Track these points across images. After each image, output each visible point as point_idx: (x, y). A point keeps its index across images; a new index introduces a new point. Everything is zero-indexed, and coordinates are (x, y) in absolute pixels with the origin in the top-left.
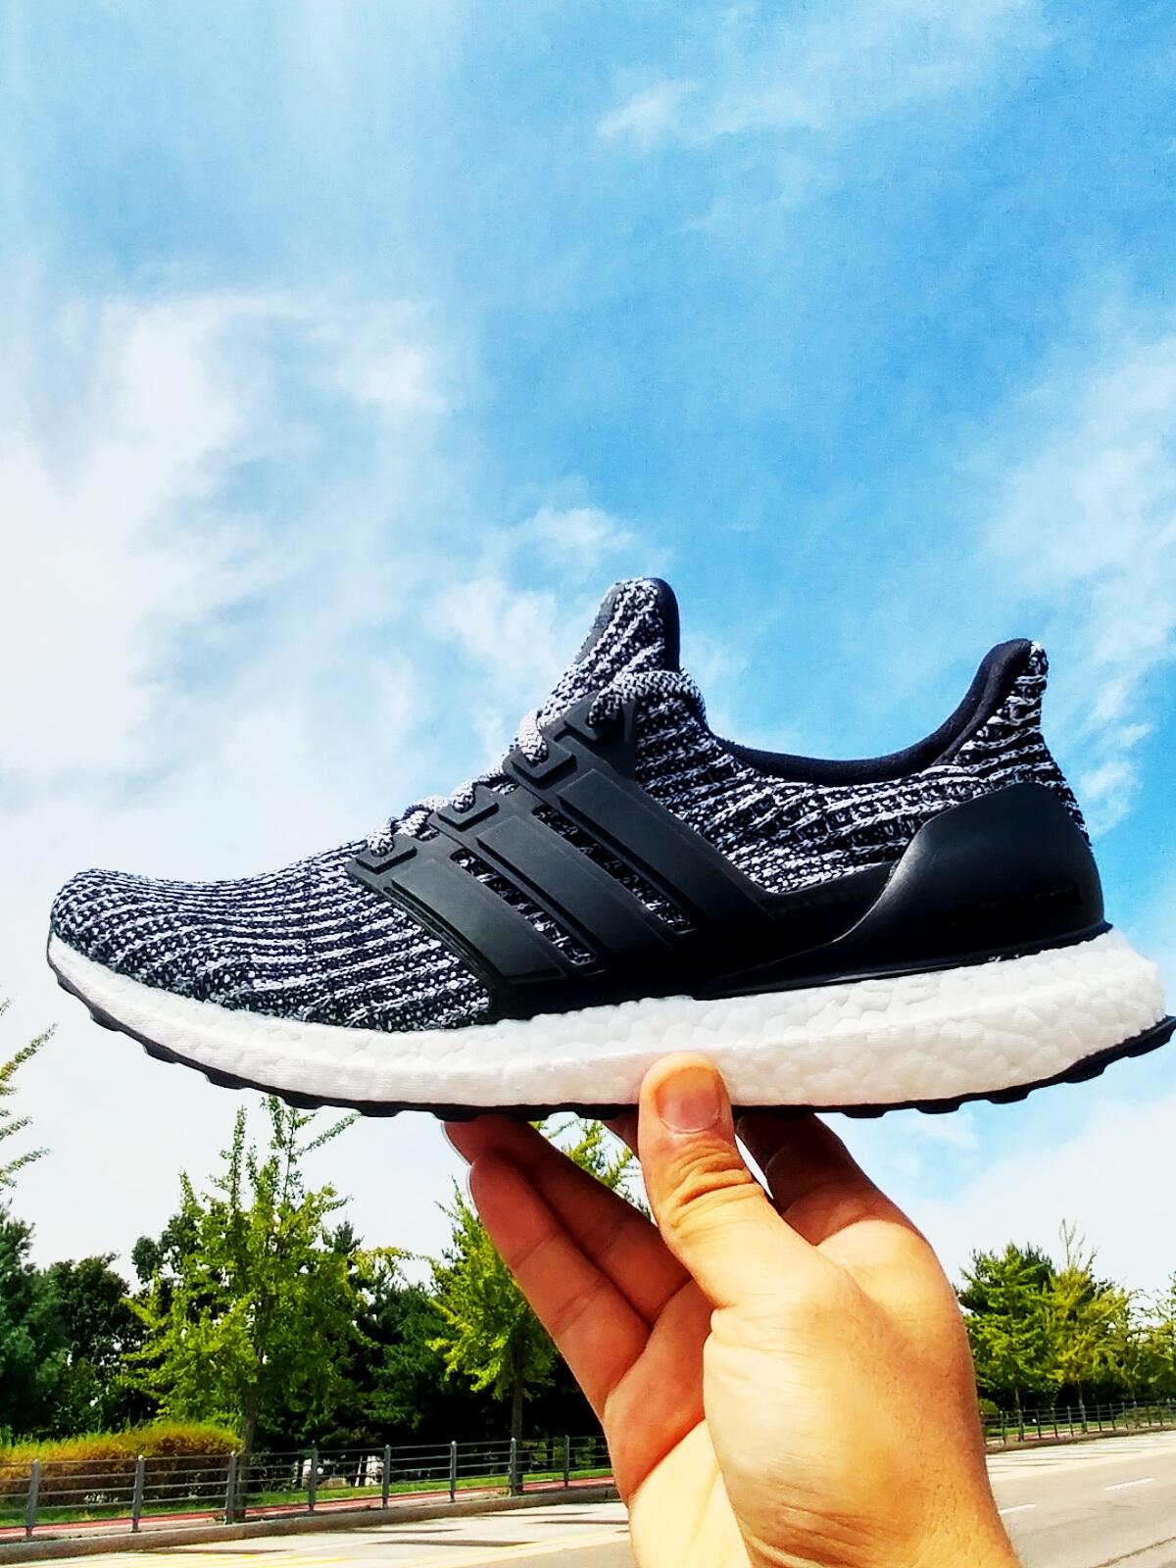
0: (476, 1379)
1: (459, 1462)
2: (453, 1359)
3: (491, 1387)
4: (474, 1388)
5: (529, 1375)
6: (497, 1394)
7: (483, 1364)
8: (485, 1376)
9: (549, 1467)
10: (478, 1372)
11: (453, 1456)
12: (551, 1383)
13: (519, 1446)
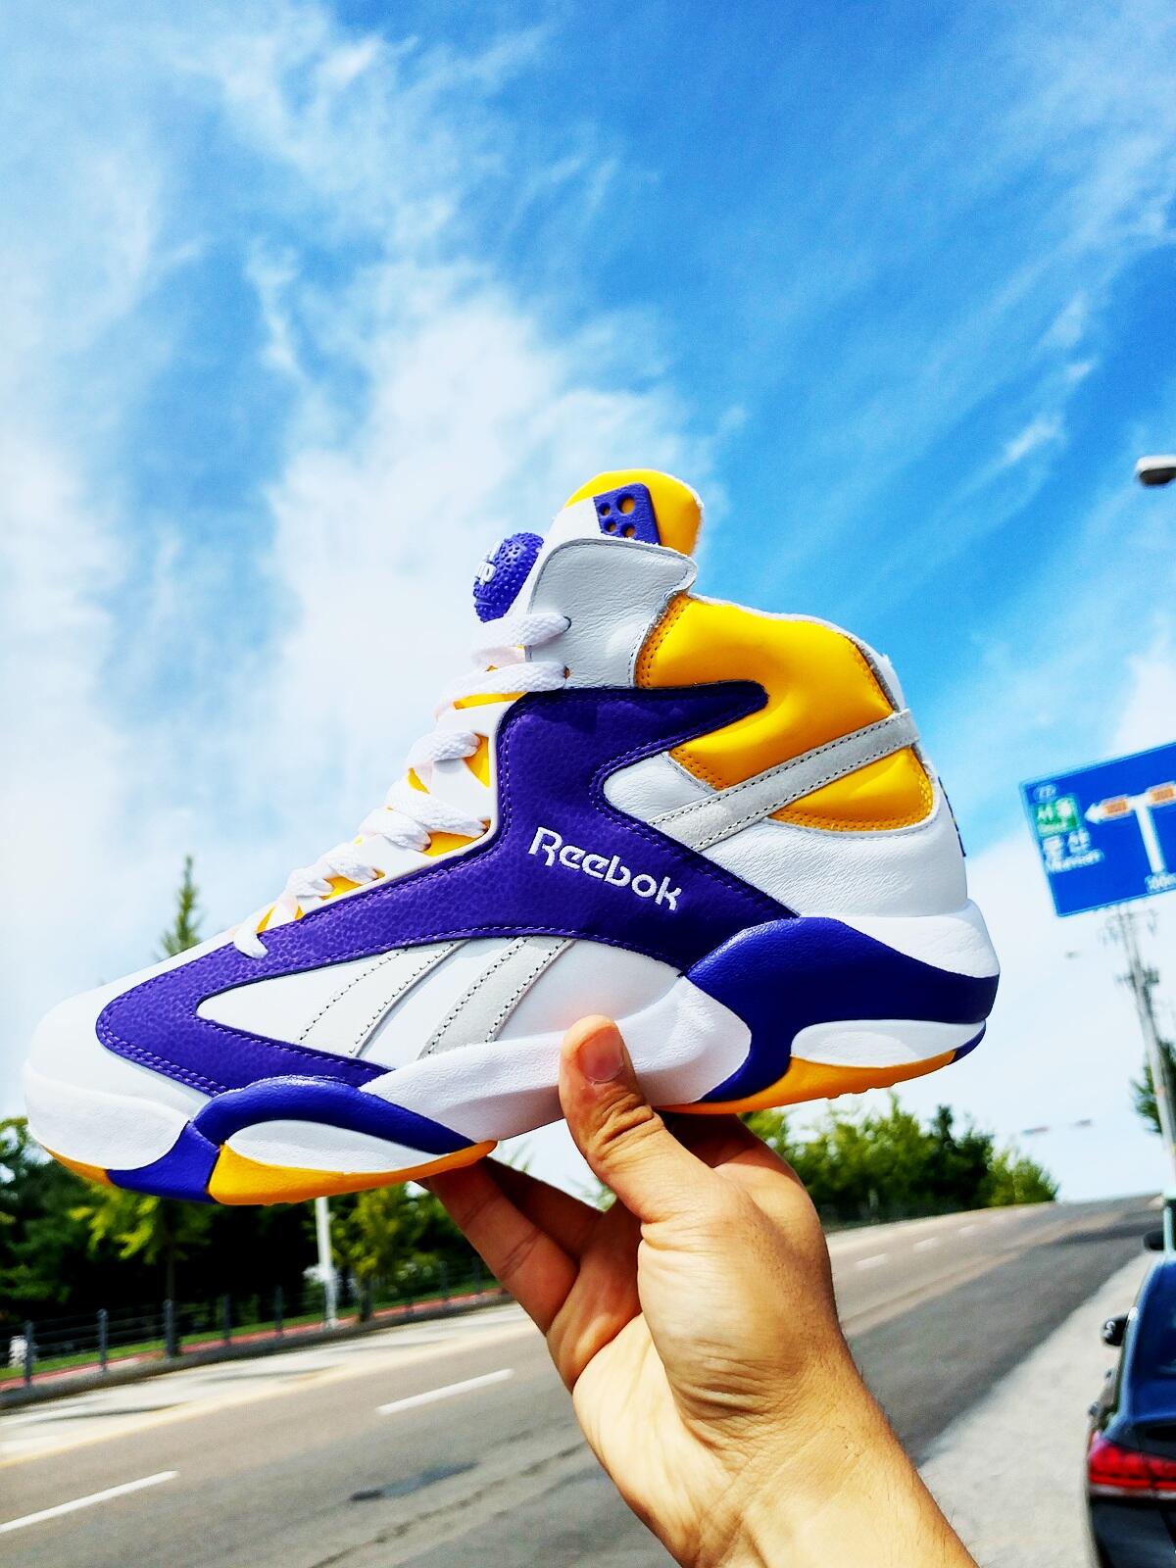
0: (123, 1245)
1: (110, 1331)
2: (100, 1224)
3: (141, 1252)
4: (125, 1254)
5: (181, 1236)
6: (149, 1258)
7: (133, 1228)
8: (135, 1240)
9: (210, 1327)
10: (126, 1237)
11: (103, 1326)
12: (207, 1242)
13: (175, 1308)
